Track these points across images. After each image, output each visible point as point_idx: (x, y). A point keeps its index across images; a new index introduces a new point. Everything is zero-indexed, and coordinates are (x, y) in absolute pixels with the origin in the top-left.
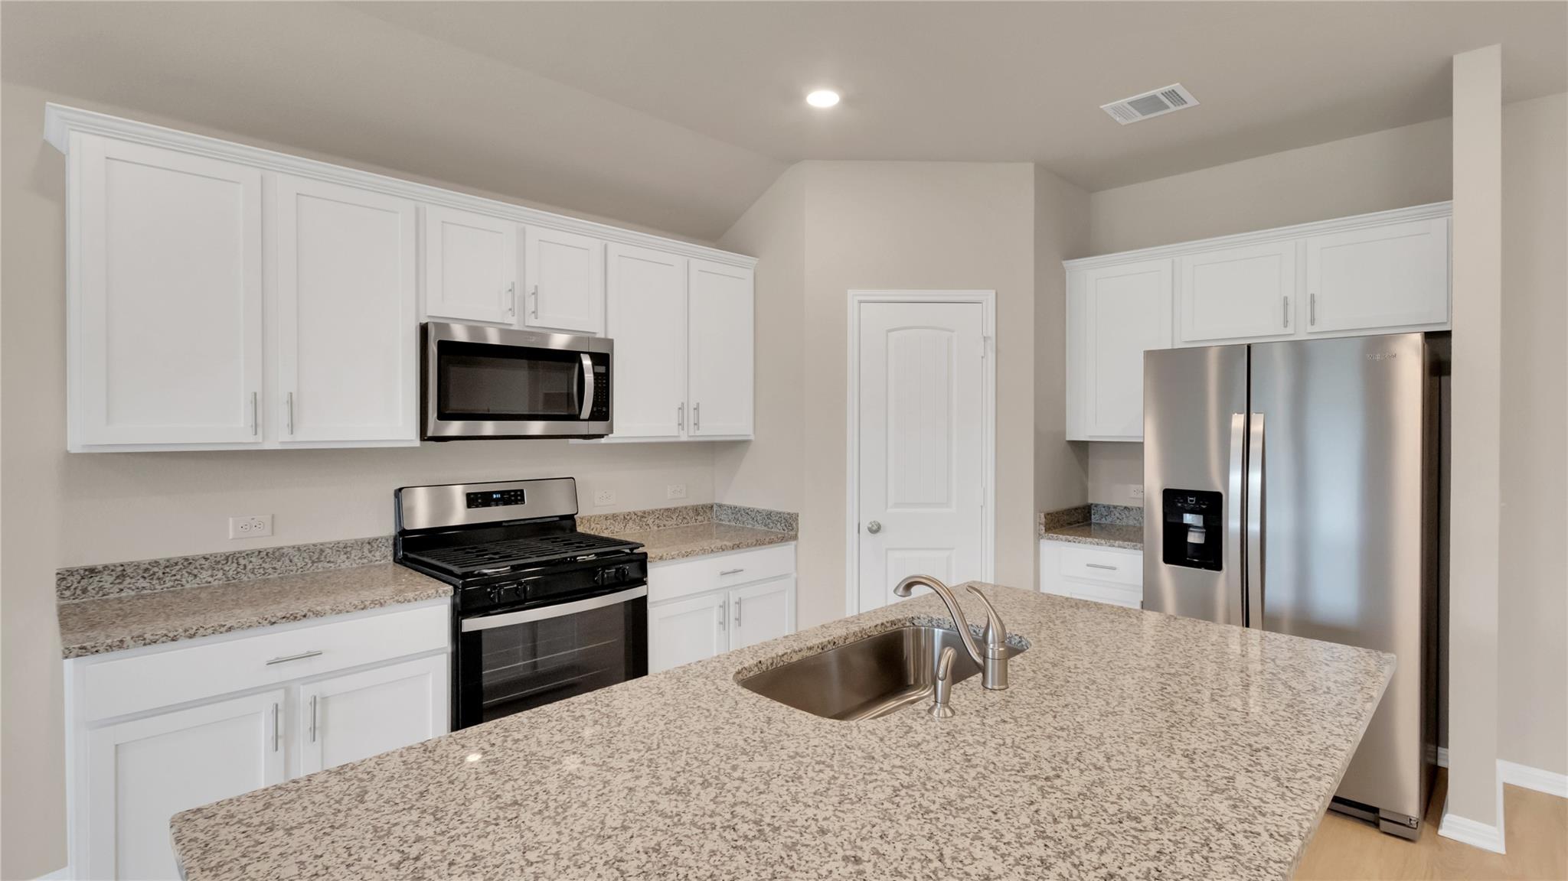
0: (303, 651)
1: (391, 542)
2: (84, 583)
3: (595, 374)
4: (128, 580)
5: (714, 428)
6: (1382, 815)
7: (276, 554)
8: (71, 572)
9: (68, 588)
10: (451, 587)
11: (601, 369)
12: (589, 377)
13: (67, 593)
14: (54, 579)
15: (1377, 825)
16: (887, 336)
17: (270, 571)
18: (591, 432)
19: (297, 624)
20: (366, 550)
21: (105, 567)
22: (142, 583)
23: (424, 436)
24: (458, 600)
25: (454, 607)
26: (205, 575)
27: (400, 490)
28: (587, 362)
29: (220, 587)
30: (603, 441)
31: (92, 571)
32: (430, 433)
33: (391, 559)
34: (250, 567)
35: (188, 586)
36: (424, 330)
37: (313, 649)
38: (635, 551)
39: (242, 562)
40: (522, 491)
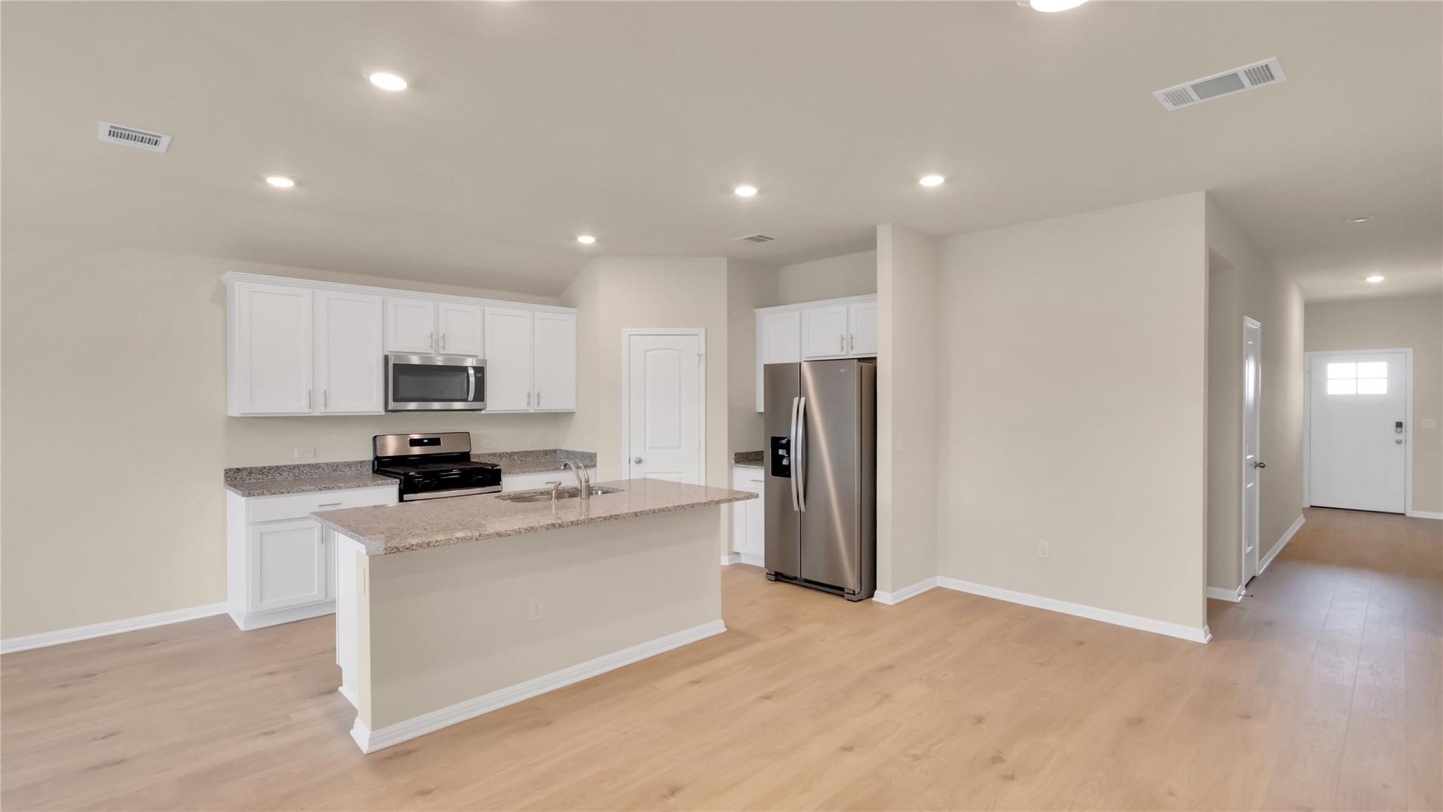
0: (333, 503)
1: (371, 463)
2: (235, 475)
3: (476, 377)
4: (253, 475)
5: (548, 405)
6: (846, 591)
7: (317, 466)
8: (230, 470)
9: (229, 477)
10: (398, 480)
11: (479, 375)
12: (472, 379)
13: (228, 479)
14: (223, 473)
15: (843, 596)
16: (645, 354)
17: (314, 474)
18: (474, 408)
19: (328, 491)
20: (359, 466)
21: (244, 468)
22: (259, 476)
23: (386, 409)
24: (402, 486)
25: (400, 489)
26: (285, 474)
27: (376, 437)
28: (471, 372)
29: (291, 480)
30: (483, 412)
31: (238, 470)
32: (389, 408)
33: (371, 471)
34: (305, 471)
35: (278, 479)
36: (386, 359)
37: (339, 502)
38: (495, 468)
39: (302, 469)
40: (439, 439)
